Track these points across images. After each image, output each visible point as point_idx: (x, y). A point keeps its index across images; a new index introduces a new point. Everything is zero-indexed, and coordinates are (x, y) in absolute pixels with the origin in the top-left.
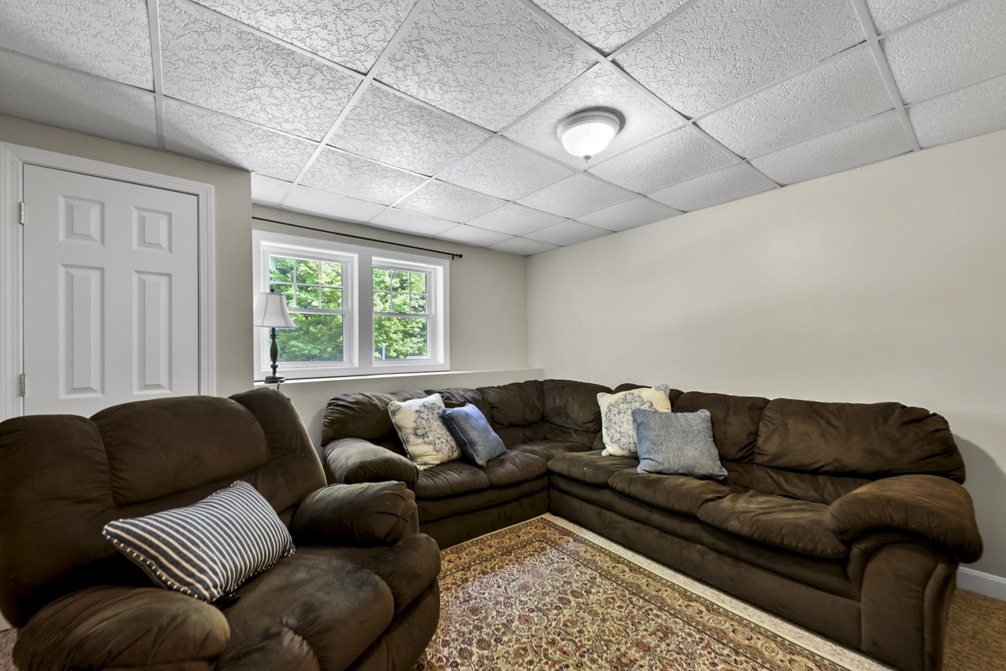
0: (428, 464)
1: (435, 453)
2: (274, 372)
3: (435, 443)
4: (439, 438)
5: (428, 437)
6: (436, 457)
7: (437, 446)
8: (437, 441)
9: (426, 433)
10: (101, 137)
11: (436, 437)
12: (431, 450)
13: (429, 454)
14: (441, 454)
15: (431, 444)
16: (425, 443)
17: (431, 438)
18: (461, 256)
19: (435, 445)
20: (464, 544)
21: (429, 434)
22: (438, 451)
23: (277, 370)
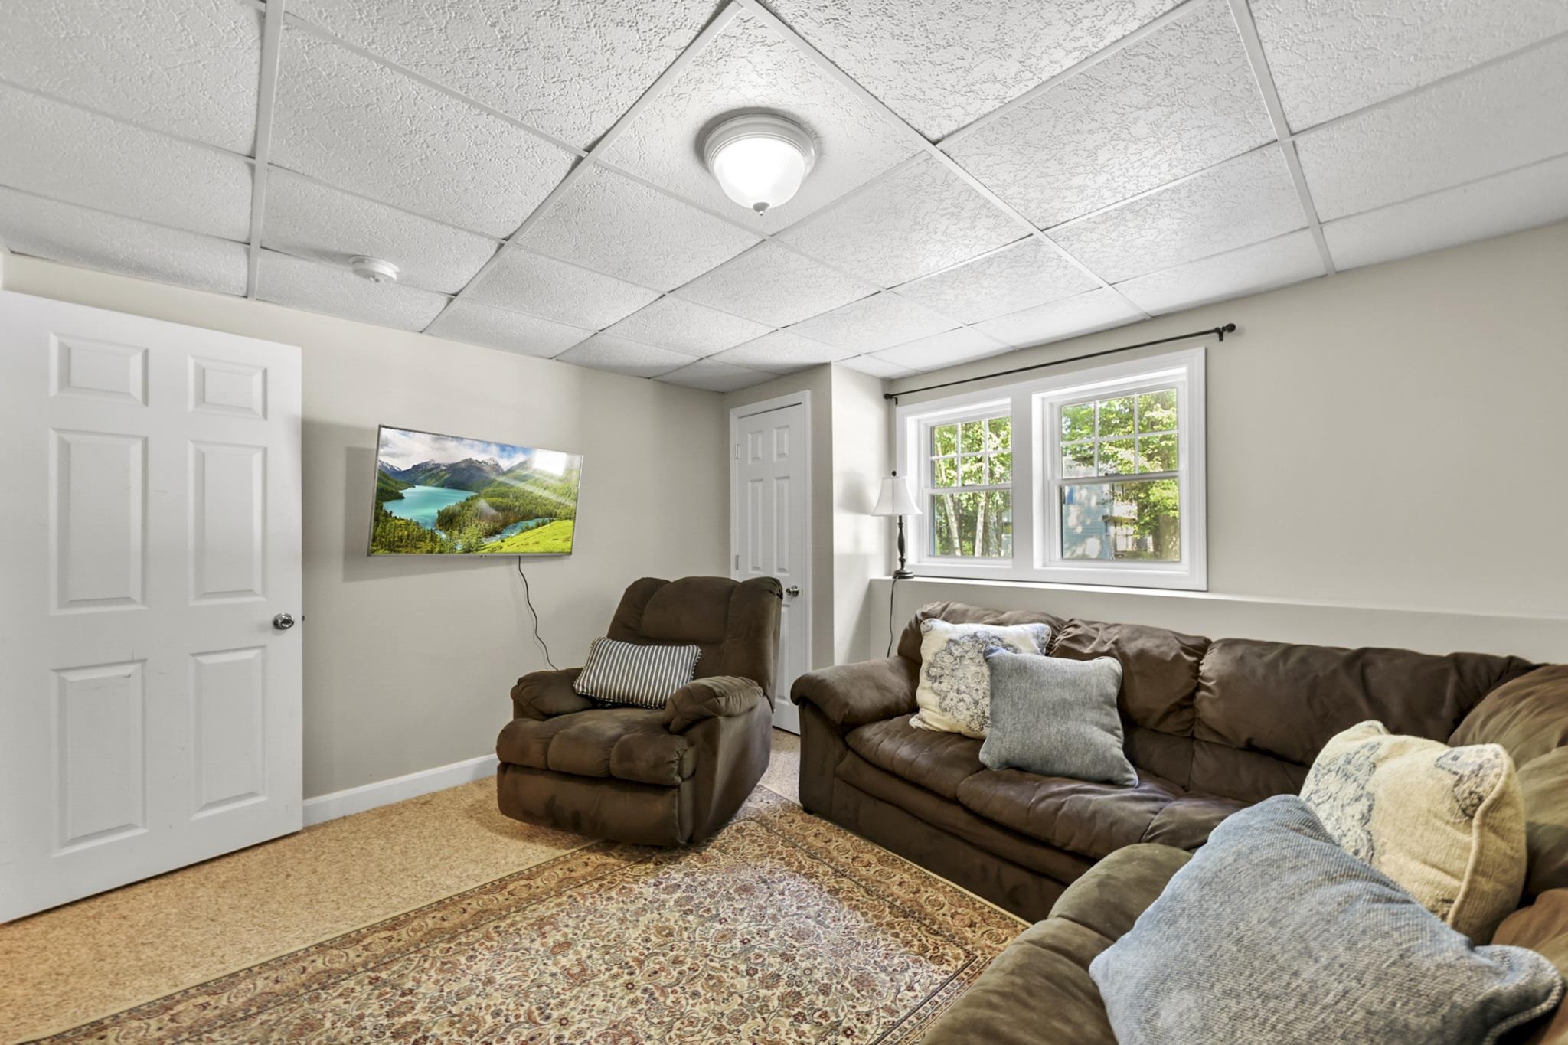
0: (924, 722)
1: (938, 710)
2: (903, 566)
3: (946, 696)
4: (958, 691)
5: (940, 683)
6: (939, 717)
7: (948, 701)
8: (953, 694)
9: (941, 676)
10: (759, 384)
11: (955, 687)
12: (934, 703)
13: (930, 707)
14: (947, 717)
15: (939, 695)
16: (932, 689)
17: (945, 686)
18: (1231, 328)
19: (944, 699)
20: (909, 864)
21: (945, 680)
22: (945, 710)
23: (906, 563)
